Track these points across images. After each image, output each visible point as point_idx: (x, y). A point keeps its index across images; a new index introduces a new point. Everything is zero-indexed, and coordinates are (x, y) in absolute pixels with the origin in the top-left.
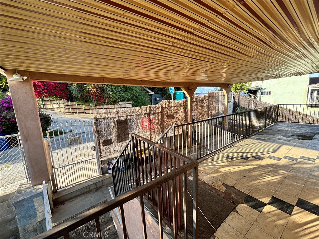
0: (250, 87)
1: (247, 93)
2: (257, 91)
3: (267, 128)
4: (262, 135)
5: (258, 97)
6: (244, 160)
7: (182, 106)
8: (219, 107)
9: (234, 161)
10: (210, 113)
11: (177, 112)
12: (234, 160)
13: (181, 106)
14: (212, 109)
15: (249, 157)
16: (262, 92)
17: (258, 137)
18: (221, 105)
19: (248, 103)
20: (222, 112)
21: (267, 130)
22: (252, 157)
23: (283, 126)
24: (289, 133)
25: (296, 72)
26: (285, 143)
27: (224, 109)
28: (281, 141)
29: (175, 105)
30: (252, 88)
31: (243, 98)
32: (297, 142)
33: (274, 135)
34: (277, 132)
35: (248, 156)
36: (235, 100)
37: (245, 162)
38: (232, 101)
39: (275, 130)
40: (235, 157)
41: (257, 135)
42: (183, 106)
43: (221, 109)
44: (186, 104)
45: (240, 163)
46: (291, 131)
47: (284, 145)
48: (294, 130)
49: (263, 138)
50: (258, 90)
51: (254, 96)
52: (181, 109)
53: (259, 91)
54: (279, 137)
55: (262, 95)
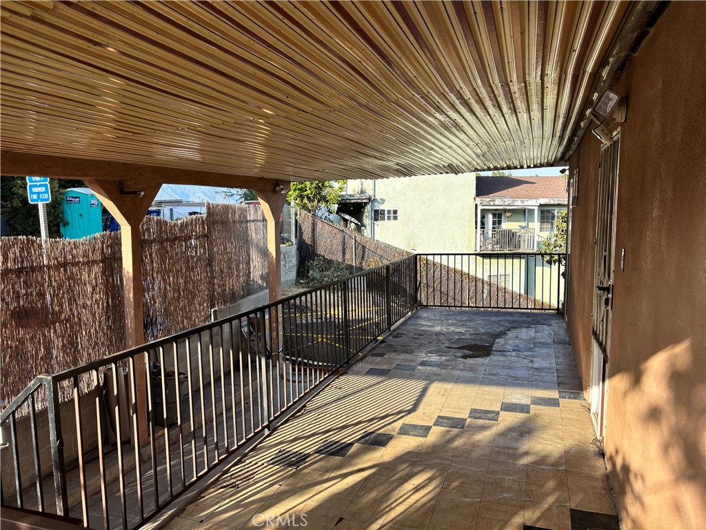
0: (344, 193)
1: (337, 213)
2: (364, 208)
3: (394, 330)
4: (382, 355)
5: (368, 226)
6: (338, 459)
7: (94, 262)
8: (248, 264)
9: (306, 470)
10: (219, 287)
11: (70, 290)
12: (306, 467)
13: (90, 263)
14: (225, 270)
15: (351, 444)
16: (376, 212)
17: (371, 363)
18: (255, 256)
19: (340, 247)
20: (260, 282)
21: (395, 337)
22: (357, 441)
23: (430, 320)
24: (443, 341)
25: (446, 165)
26: (437, 375)
27: (267, 271)
28: (429, 368)
29: (61, 260)
30: (350, 196)
31: (327, 227)
32: (461, 366)
33: (411, 352)
34: (418, 341)
35: (348, 440)
36: (301, 234)
37: (340, 467)
38: (293, 239)
39: (412, 335)
40: (309, 455)
41: (369, 358)
42: (102, 261)
43: (257, 269)
44: (113, 253)
45: (327, 471)
46: (448, 333)
47: (434, 381)
48: (453, 332)
49: (385, 367)
50: (366, 203)
51: (356, 222)
52: (91, 277)
53: (368, 208)
54: (422, 356)
55: (376, 220)
